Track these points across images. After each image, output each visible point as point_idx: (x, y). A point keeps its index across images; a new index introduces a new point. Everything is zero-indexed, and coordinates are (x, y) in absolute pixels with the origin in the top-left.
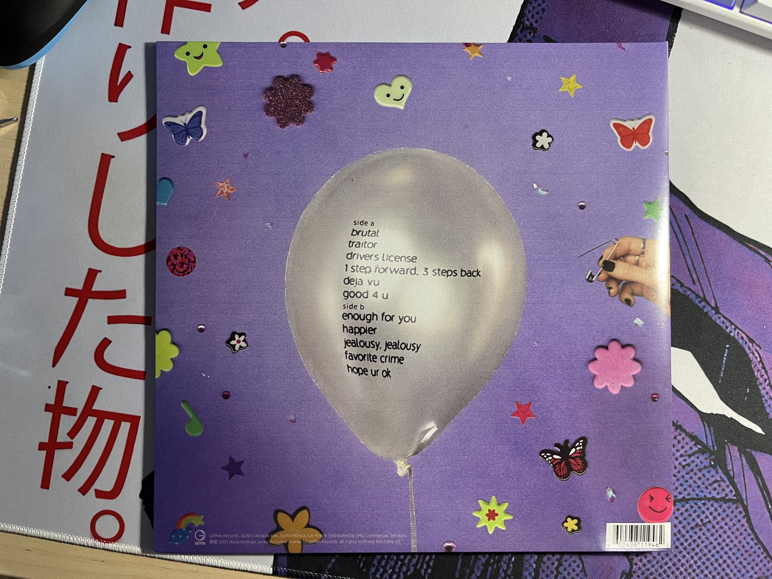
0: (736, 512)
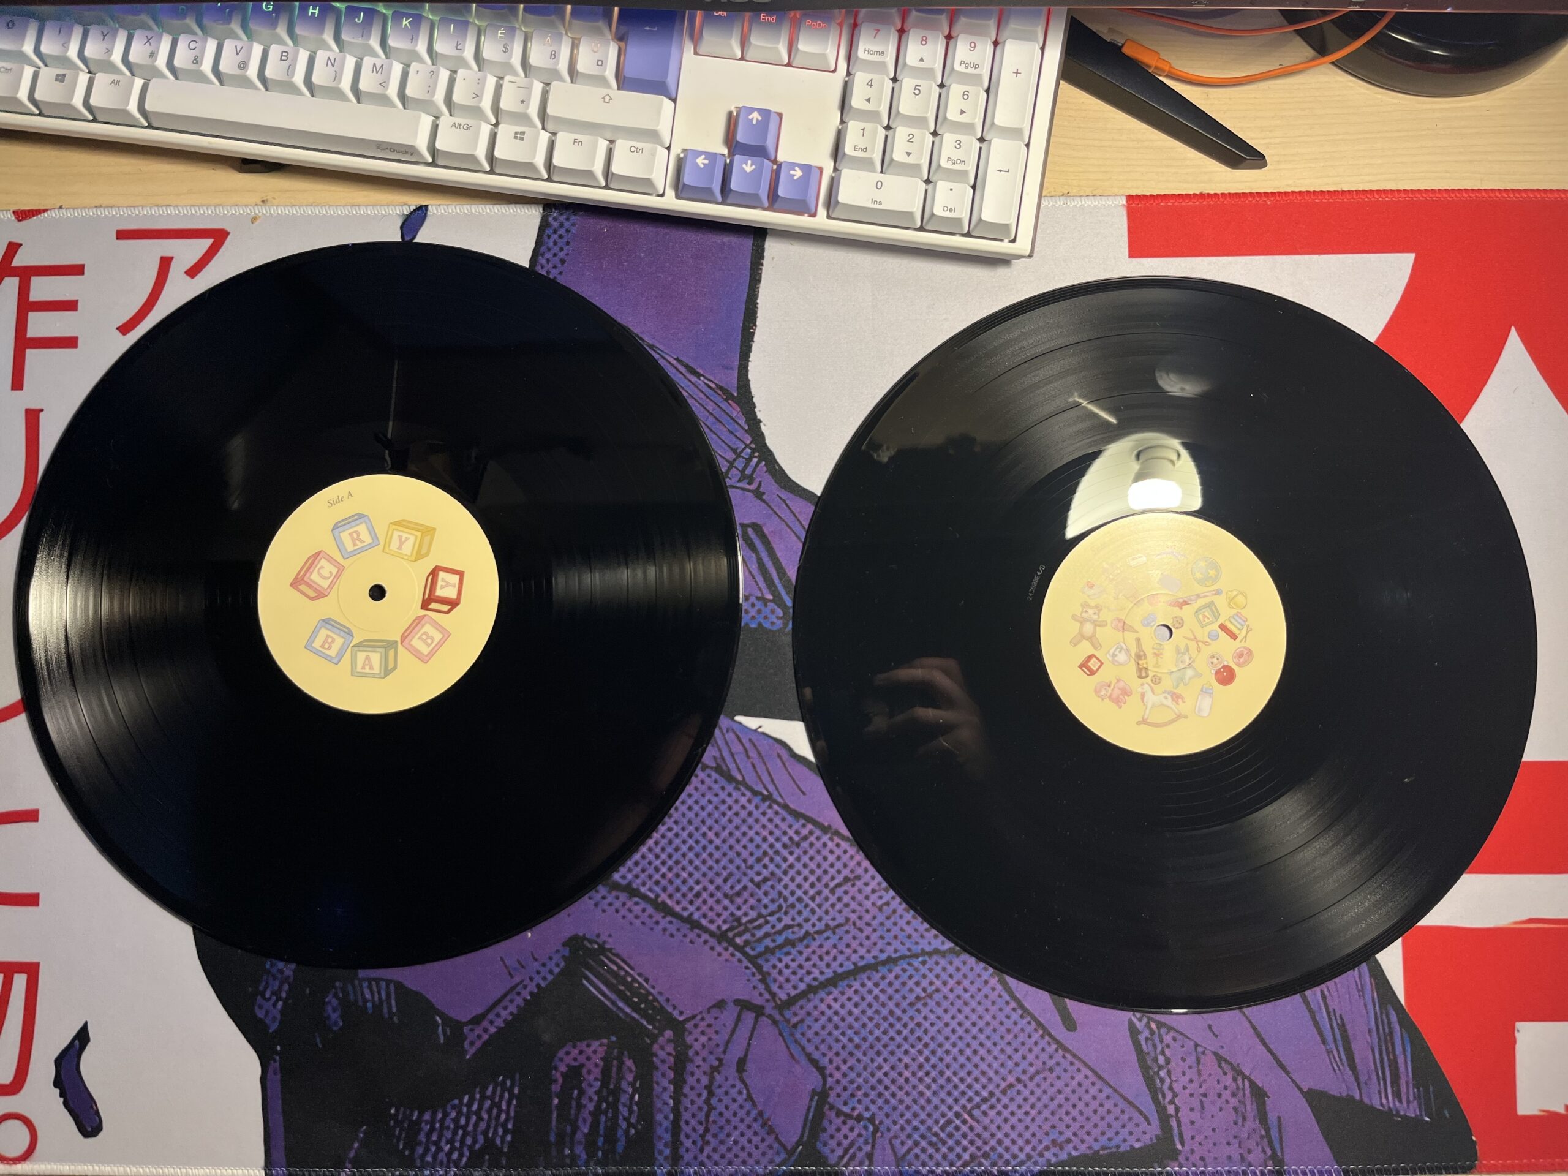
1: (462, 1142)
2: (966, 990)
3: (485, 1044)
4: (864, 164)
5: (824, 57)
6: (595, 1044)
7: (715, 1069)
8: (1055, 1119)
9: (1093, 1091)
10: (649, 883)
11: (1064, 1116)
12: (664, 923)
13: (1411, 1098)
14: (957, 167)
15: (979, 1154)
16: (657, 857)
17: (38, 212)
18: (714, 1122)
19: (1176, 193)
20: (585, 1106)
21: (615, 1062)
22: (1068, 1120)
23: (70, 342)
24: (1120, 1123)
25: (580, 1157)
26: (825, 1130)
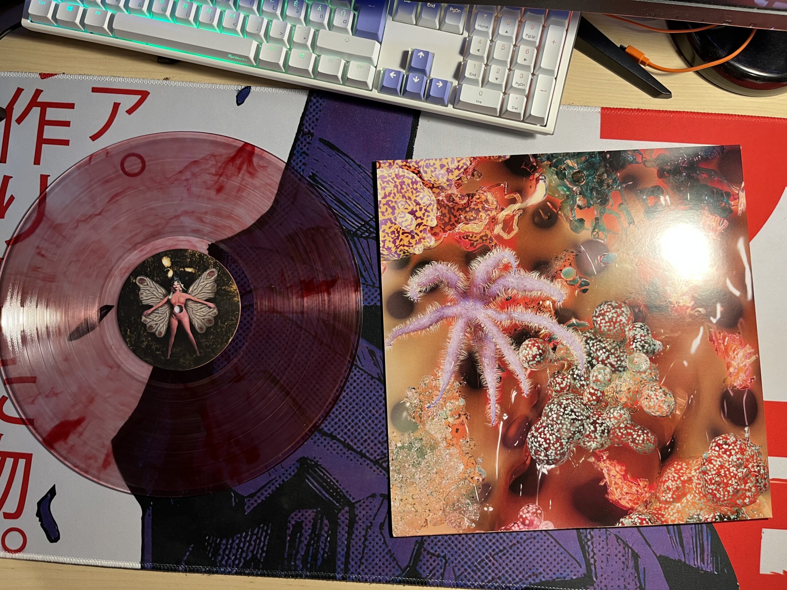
1: (241, 555)
3: (254, 508)
4: (474, 82)
5: (458, 27)
6: (310, 511)
7: (369, 527)
8: (534, 563)
9: (555, 549)
10: (341, 434)
11: (539, 561)
12: (348, 453)
13: (709, 563)
14: (520, 87)
15: (496, 577)
16: (346, 421)
17: (52, 75)
18: (367, 553)
19: (626, 107)
20: (303, 541)
21: (319, 521)
22: (541, 563)
23: (66, 143)
24: (567, 566)
25: (299, 566)
26: (421, 561)
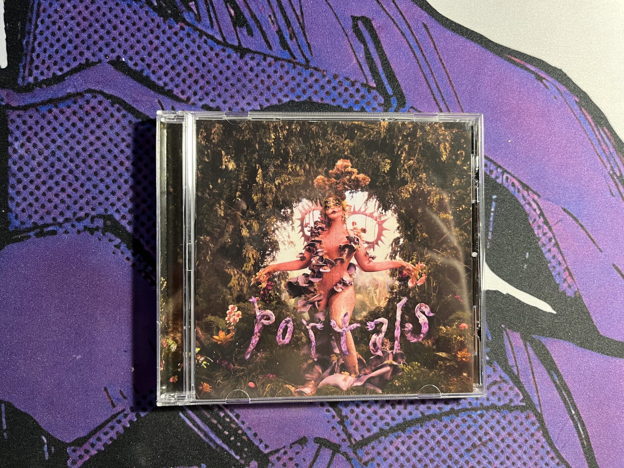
0: (526, 424)
2: (515, 441)
